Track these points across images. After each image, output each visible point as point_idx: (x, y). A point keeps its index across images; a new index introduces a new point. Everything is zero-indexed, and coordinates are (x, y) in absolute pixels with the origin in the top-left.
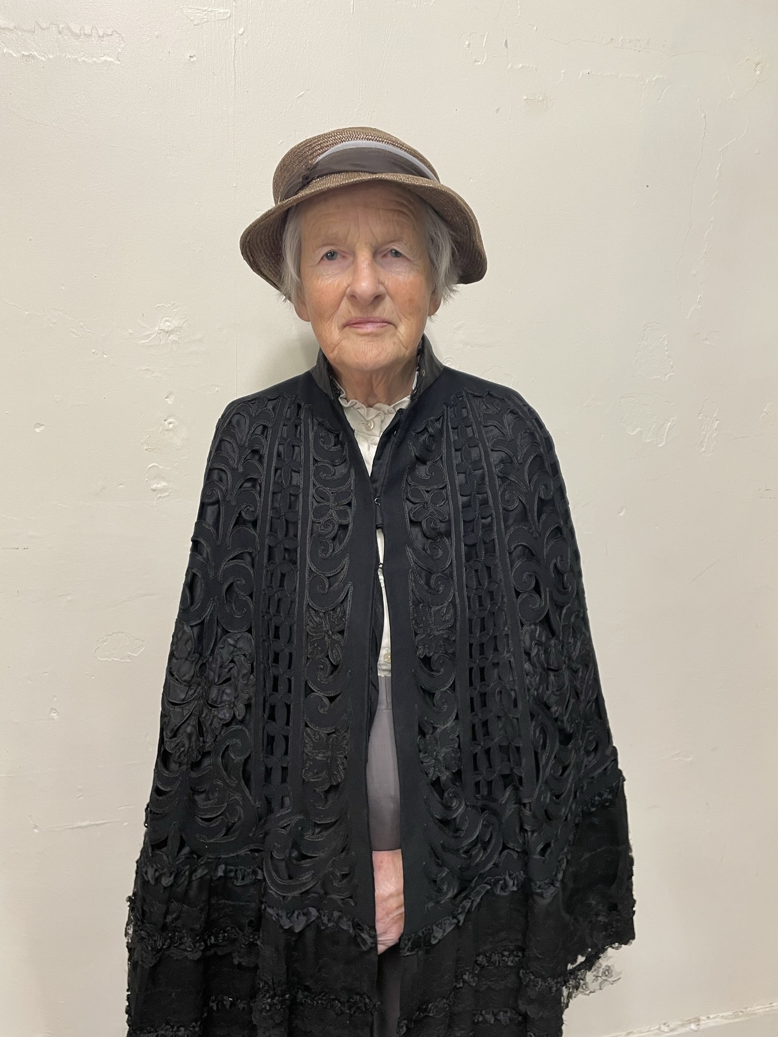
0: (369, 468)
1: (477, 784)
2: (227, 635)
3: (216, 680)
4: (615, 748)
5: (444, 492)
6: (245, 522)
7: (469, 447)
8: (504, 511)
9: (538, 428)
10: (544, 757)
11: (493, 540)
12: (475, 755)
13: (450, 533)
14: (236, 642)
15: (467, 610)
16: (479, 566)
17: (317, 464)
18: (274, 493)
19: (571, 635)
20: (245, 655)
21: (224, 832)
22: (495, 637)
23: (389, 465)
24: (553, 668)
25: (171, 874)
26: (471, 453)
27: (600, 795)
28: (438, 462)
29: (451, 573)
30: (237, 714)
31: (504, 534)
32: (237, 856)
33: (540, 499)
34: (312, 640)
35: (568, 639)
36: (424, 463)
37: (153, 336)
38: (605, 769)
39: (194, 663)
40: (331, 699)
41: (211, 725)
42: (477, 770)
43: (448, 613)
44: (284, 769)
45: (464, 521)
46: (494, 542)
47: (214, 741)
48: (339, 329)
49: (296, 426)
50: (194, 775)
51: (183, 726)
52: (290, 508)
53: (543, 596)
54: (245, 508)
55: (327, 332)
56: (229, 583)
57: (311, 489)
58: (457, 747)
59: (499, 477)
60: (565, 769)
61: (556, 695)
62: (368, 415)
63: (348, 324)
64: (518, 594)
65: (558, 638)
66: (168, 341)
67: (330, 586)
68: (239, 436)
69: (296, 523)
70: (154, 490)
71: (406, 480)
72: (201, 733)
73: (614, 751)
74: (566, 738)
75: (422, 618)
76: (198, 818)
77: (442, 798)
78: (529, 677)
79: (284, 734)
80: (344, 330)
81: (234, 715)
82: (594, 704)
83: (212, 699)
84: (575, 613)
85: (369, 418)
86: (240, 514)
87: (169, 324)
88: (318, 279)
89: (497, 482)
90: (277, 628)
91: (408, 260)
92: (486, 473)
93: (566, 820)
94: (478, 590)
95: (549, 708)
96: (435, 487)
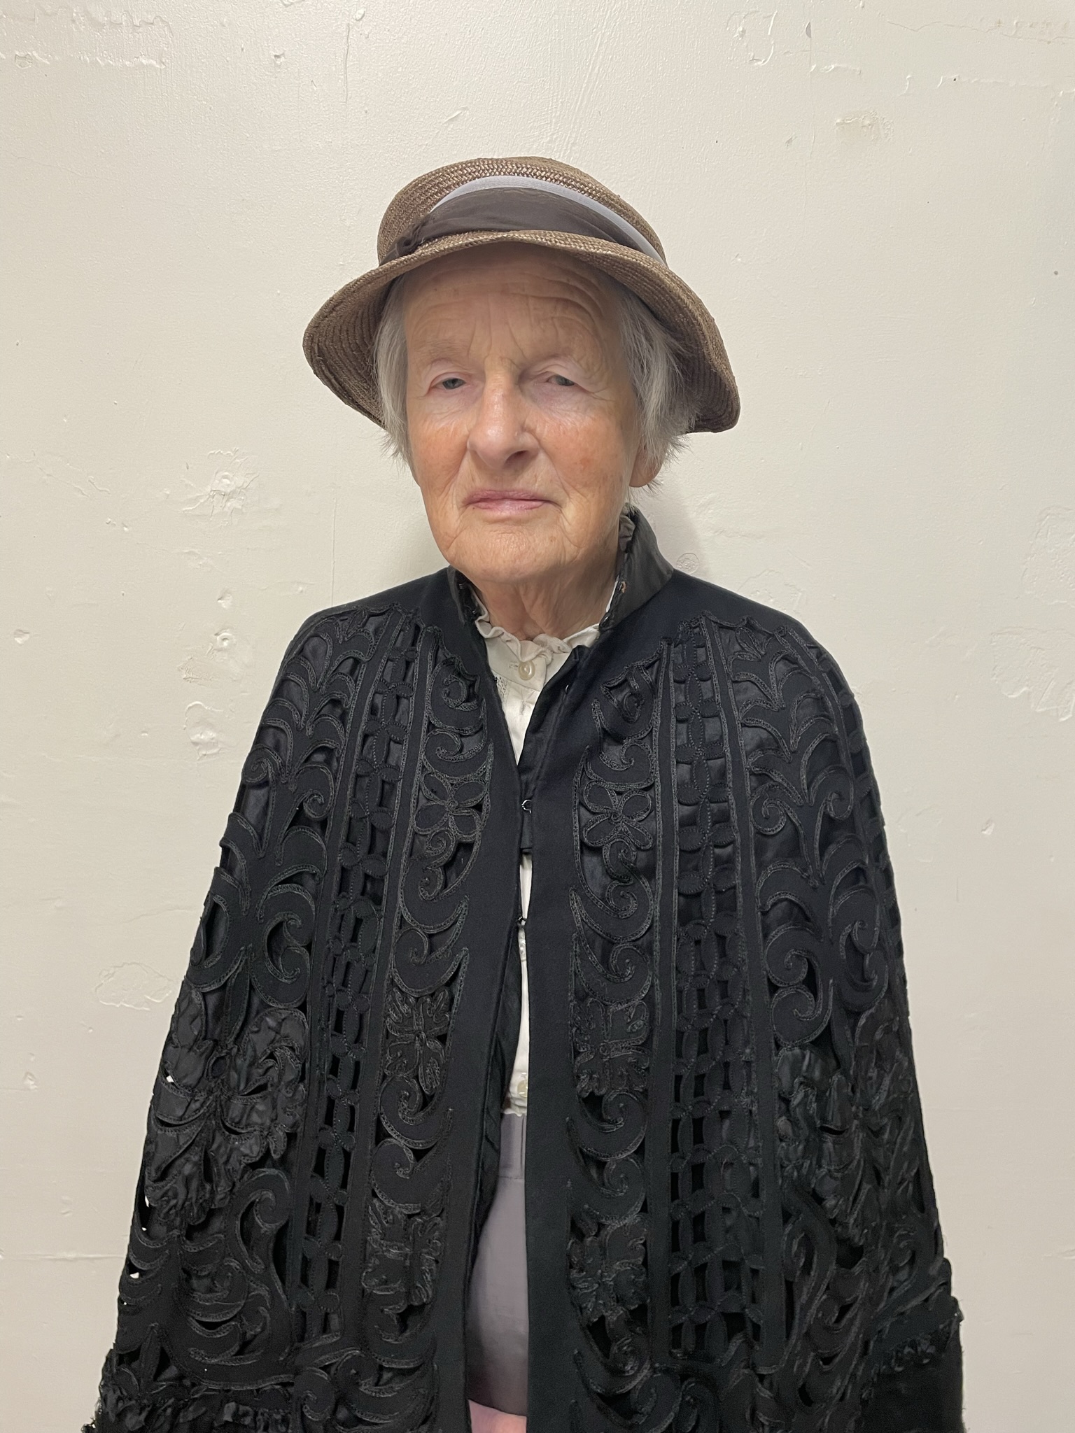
0: (518, 744)
1: (677, 1329)
2: (266, 1011)
3: (242, 1087)
4: (947, 1261)
5: (648, 795)
6: (309, 822)
7: (703, 717)
8: (759, 836)
9: (831, 688)
10: (805, 1290)
11: (734, 887)
12: (675, 1279)
13: (654, 873)
14: (280, 1024)
15: (676, 1013)
16: (704, 933)
17: (432, 732)
18: (358, 776)
19: (873, 1065)
20: (292, 1048)
21: (236, 1348)
22: (727, 1065)
23: (552, 743)
24: (832, 1127)
25: (142, 1410)
26: (704, 729)
27: (914, 1345)
28: (644, 740)
29: (651, 943)
30: (272, 1147)
31: (754, 878)
32: (258, 1390)
33: (826, 817)
34: (393, 1044)
35: (866, 1072)
36: (618, 740)
37: (202, 501)
38: (926, 1300)
39: (204, 1056)
40: (419, 1154)
41: (226, 1163)
42: (678, 1304)
43: (638, 1018)
44: (333, 1265)
45: (681, 850)
46: (735, 893)
47: (231, 1191)
48: (459, 509)
49: (408, 664)
50: (191, 1247)
51: (178, 1162)
52: (381, 804)
53: (821, 995)
54: (310, 797)
55: (439, 513)
56: (274, 924)
57: (416, 775)
58: (640, 1263)
59: (752, 774)
60: (844, 1310)
61: (836, 1179)
62: (523, 653)
63: (474, 501)
64: (773, 988)
65: (845, 1073)
66: (226, 509)
67: (431, 950)
68: (311, 674)
69: (386, 833)
70: (195, 744)
71: (583, 770)
72: (207, 1175)
73: (946, 1267)
74: (850, 1254)
75: (590, 1024)
76: (194, 1321)
77: (607, 1355)
78: (784, 1144)
79: (337, 1202)
80: (465, 513)
81: (268, 1150)
82: (911, 1185)
83: (232, 1120)
84: (883, 1024)
85: (526, 659)
86: (301, 806)
87: (228, 482)
88: (425, 421)
89: (749, 783)
90: (340, 1014)
91: (583, 390)
92: (730, 766)
93: (842, 1399)
94: (698, 978)
95: (820, 1200)
96: (633, 786)
